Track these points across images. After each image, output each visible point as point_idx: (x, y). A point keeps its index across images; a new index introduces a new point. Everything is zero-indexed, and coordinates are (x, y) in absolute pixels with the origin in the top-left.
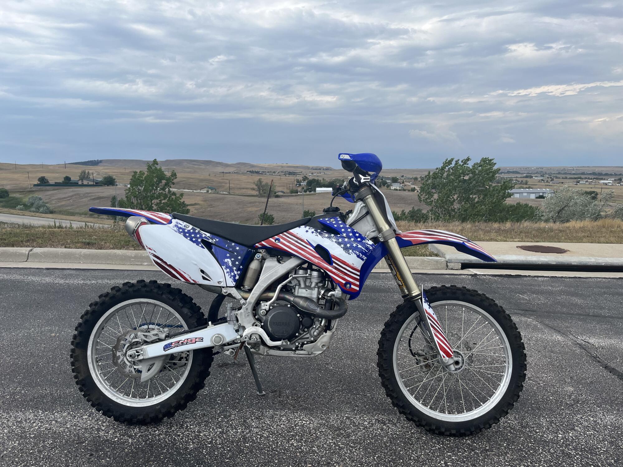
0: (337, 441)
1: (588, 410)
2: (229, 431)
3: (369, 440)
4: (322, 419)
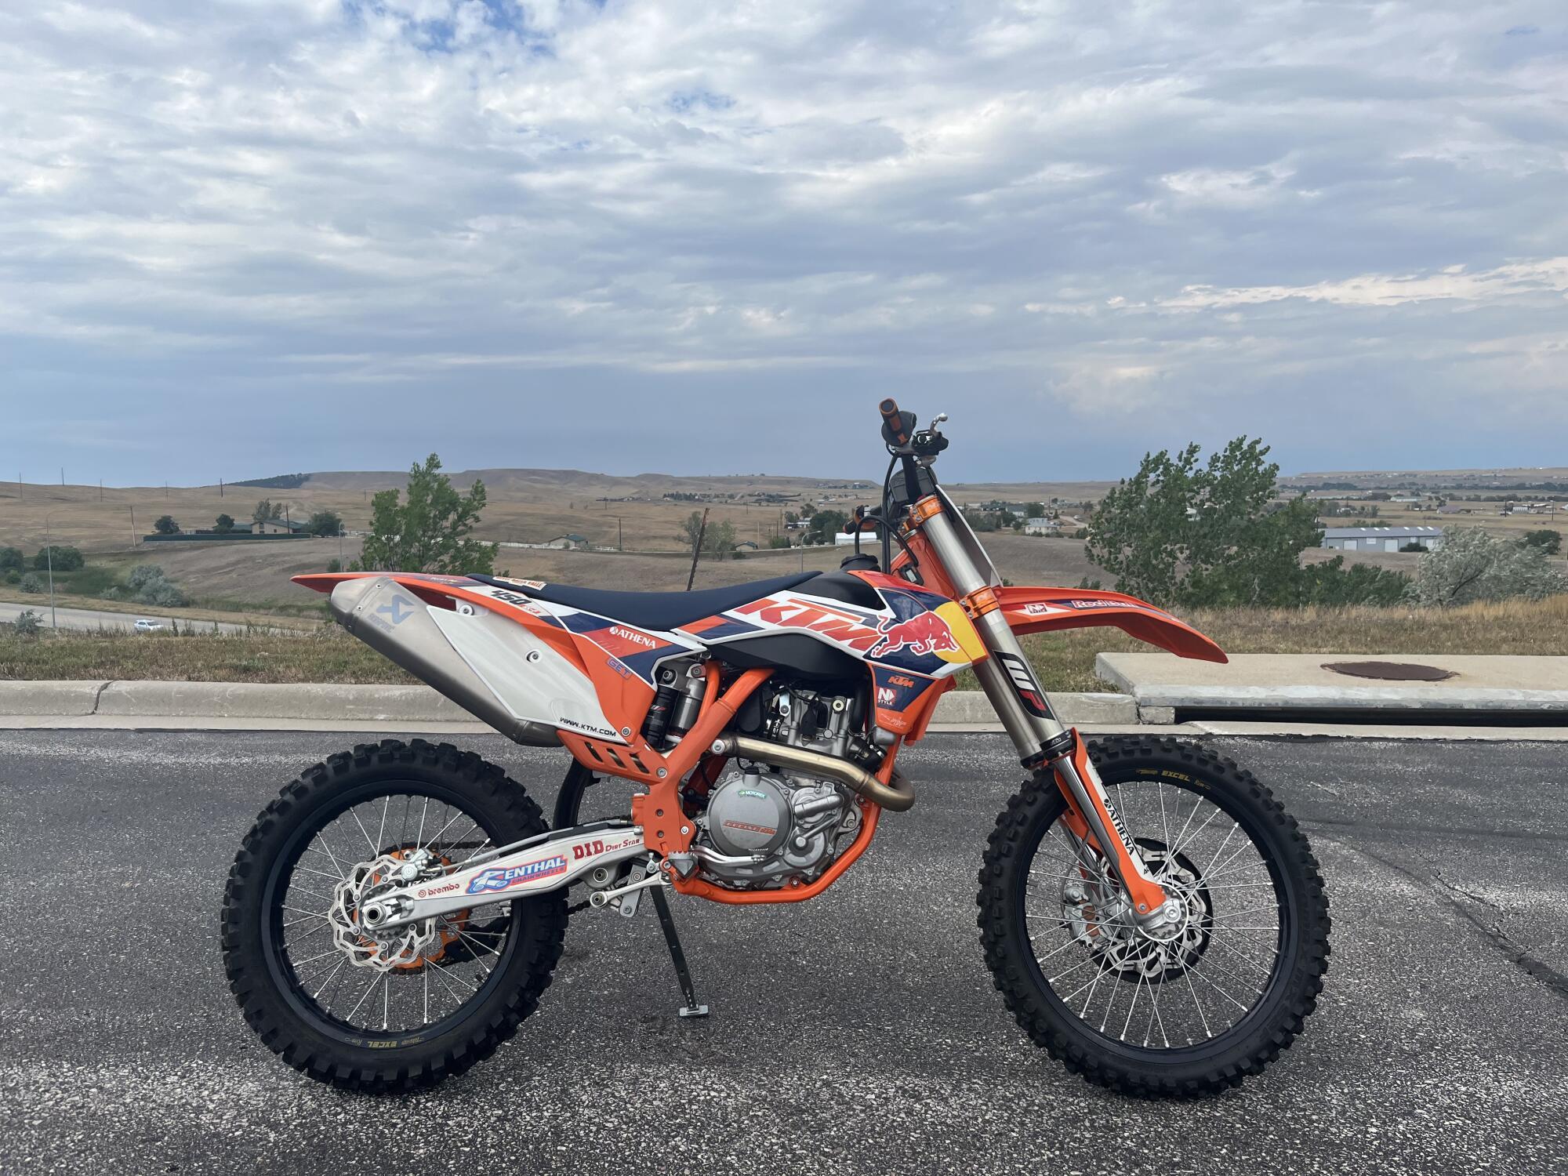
0: (790, 1140)
1: (1455, 1068)
2: (521, 1113)
3: (873, 1137)
4: (759, 1087)
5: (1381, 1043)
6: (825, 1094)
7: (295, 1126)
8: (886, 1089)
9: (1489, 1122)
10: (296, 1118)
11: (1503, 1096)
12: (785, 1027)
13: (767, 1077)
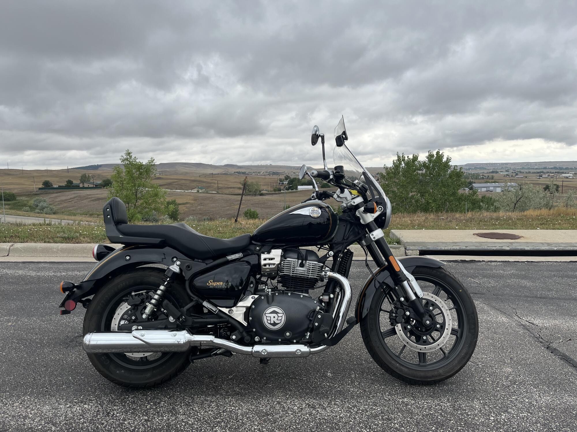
3: (295, 425)
4: (252, 405)
5: (495, 382)
6: (278, 407)
7: (63, 424)
8: (302, 405)
9: (537, 414)
10: (64, 421)
11: (542, 403)
12: (264, 379)
13: (255, 400)
